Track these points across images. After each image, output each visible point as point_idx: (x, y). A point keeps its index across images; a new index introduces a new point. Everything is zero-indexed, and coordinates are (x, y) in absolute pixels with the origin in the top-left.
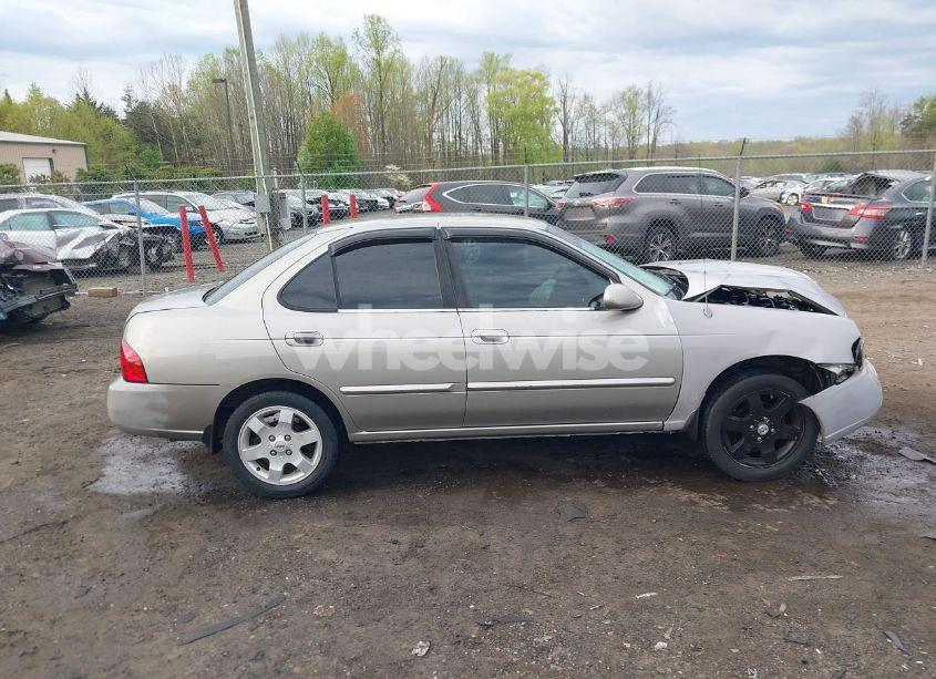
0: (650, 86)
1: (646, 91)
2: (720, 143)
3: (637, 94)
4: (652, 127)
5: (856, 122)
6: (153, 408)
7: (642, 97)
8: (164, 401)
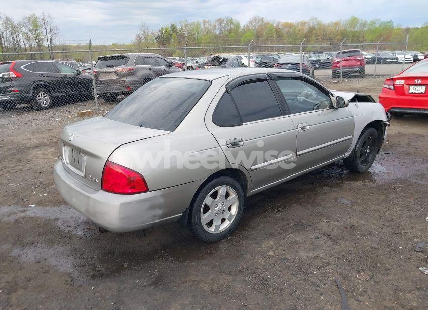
0: (43, 15)
1: (42, 17)
2: (78, 45)
3: (36, 19)
4: (49, 36)
5: (138, 37)
6: (152, 208)
7: (40, 20)
8: (162, 200)
